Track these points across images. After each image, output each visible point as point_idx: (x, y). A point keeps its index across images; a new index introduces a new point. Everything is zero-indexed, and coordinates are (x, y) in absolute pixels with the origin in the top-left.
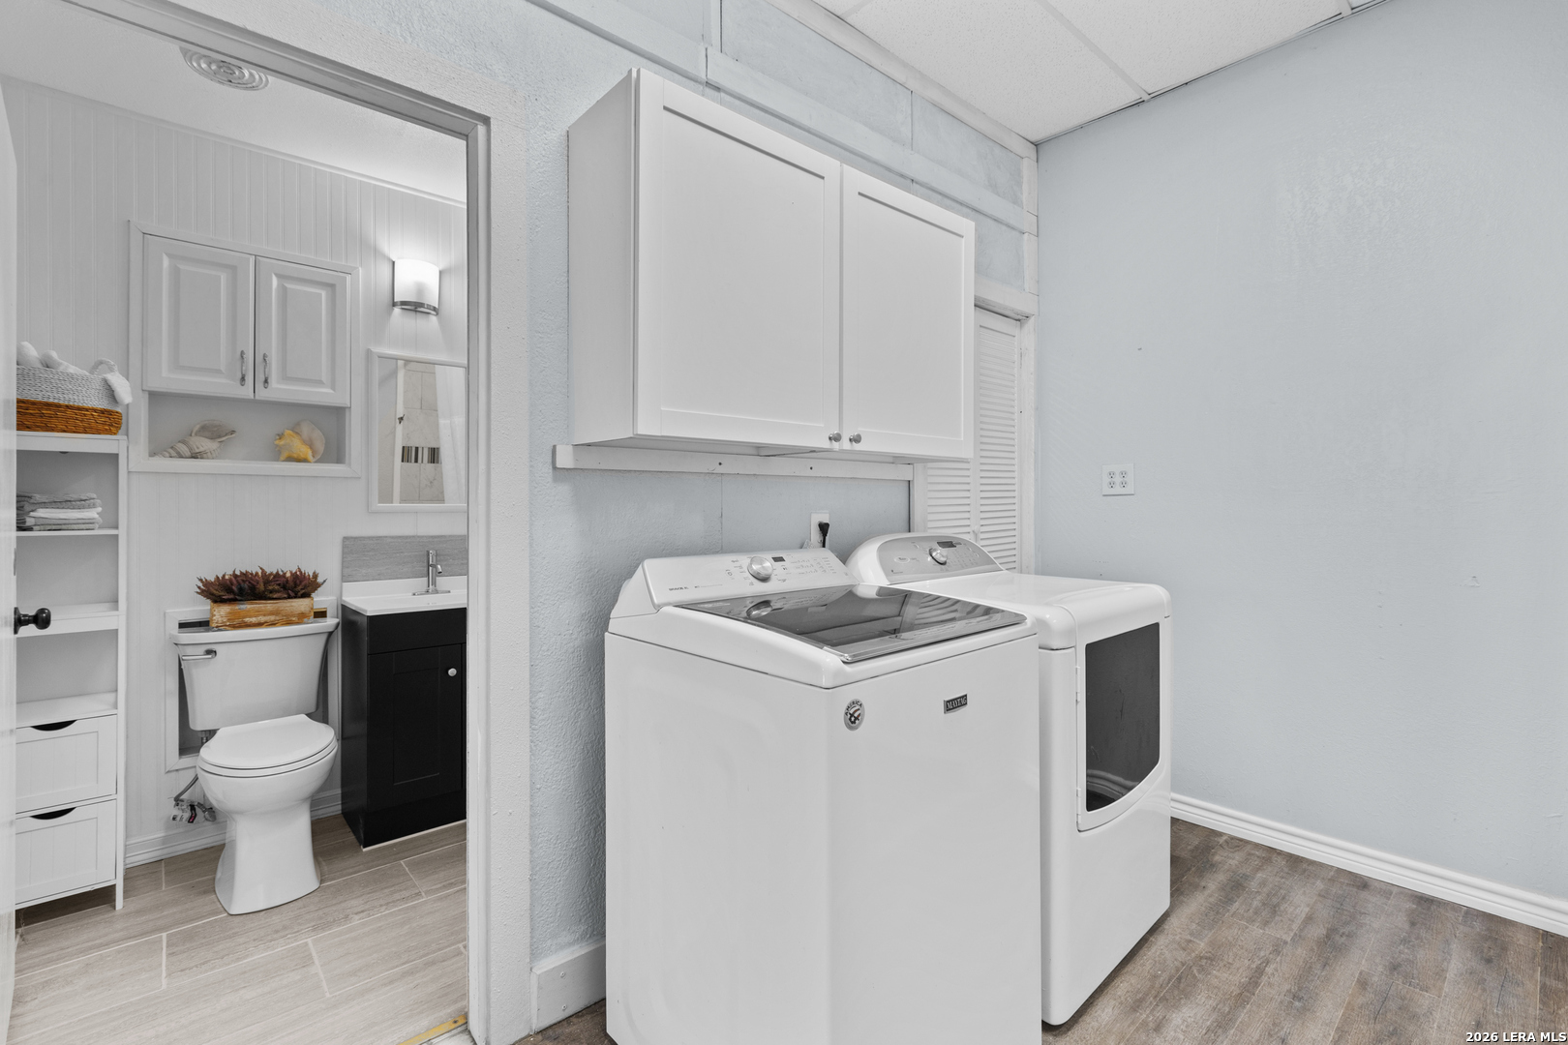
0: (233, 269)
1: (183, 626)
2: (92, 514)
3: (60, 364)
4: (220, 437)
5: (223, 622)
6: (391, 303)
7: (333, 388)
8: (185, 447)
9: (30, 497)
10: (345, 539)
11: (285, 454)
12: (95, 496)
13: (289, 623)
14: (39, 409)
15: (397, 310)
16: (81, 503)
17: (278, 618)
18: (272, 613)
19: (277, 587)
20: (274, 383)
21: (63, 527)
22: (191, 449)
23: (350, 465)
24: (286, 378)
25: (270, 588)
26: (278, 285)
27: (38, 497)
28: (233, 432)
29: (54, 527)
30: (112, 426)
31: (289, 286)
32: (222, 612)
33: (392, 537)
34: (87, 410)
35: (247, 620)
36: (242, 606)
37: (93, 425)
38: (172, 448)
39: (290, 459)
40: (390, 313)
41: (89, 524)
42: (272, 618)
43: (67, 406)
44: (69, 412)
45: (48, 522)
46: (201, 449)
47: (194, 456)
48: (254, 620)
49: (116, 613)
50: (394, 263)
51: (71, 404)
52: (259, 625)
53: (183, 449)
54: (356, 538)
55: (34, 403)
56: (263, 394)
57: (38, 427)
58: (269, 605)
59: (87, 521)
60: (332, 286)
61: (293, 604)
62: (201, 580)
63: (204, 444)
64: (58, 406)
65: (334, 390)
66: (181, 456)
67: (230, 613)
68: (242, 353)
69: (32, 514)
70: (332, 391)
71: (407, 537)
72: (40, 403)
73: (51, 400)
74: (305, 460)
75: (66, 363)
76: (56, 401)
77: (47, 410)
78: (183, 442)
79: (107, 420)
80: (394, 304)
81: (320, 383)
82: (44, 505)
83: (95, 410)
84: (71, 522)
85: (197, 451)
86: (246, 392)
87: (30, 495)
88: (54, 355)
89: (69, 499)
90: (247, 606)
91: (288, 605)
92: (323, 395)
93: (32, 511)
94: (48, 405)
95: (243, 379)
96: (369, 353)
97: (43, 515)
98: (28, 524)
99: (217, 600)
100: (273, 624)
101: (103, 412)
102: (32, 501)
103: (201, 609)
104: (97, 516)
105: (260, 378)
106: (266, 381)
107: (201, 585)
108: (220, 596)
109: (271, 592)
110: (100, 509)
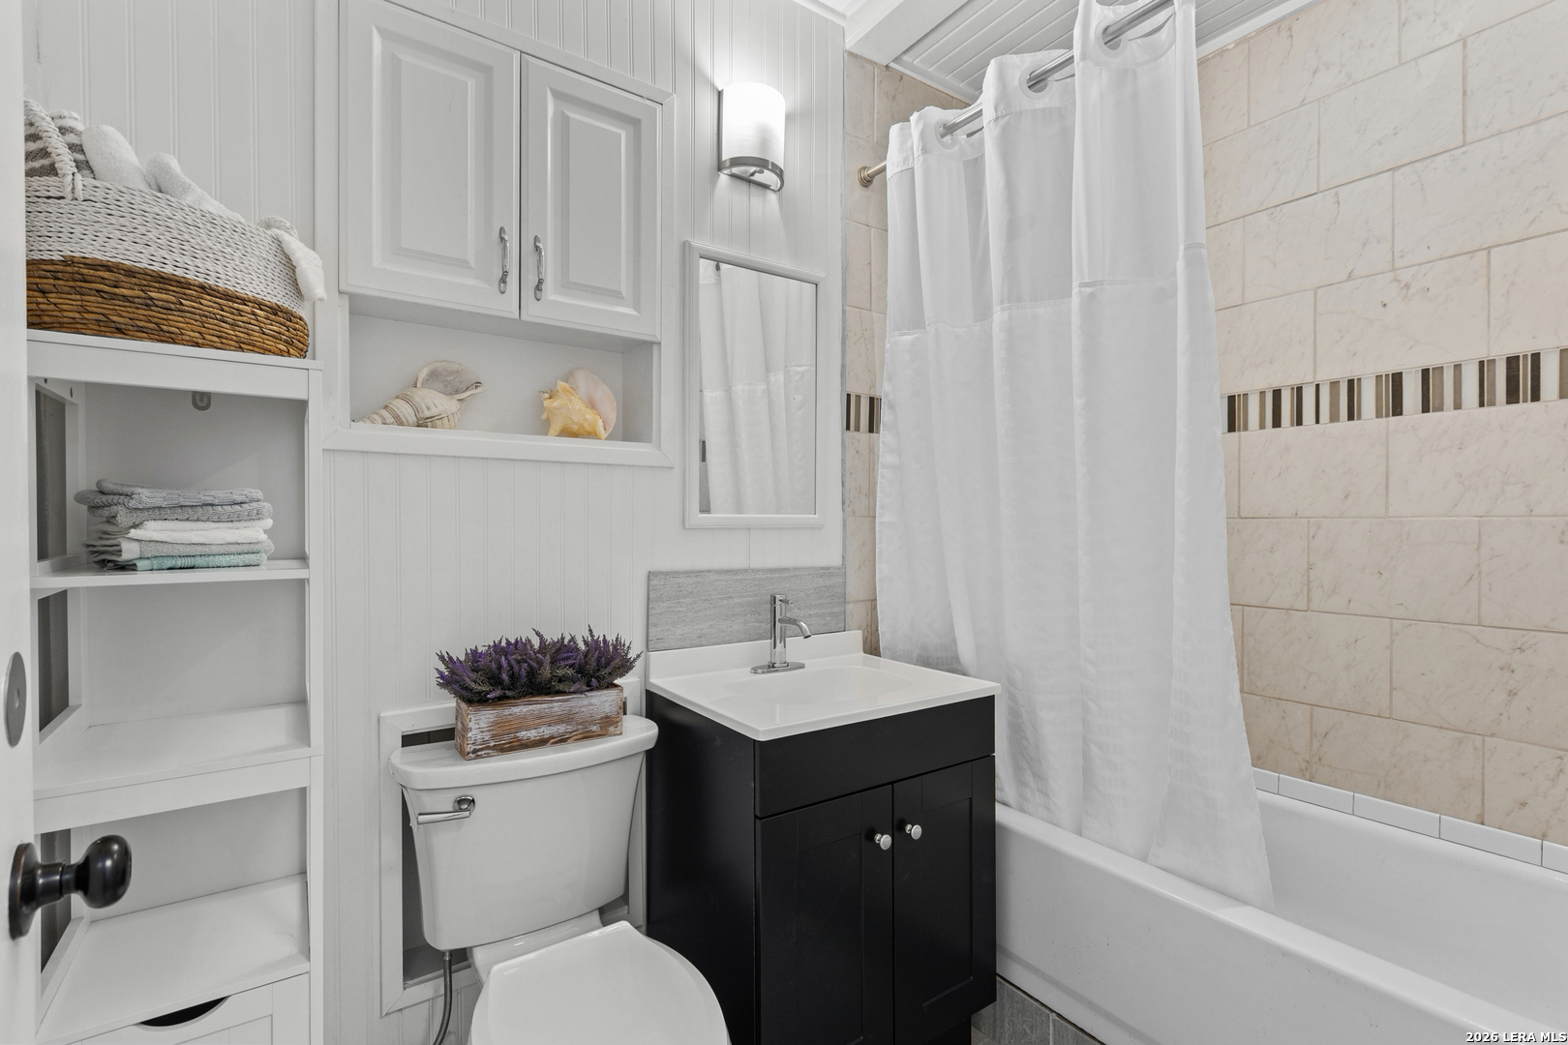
0: (485, 70)
1: (409, 740)
2: (255, 532)
3: (186, 189)
4: (457, 392)
5: (484, 742)
6: (715, 163)
7: (637, 306)
8: (407, 406)
9: (129, 496)
10: (650, 575)
11: (556, 426)
12: (260, 494)
13: (587, 736)
14: (143, 288)
15: (724, 178)
16: (235, 510)
17: (570, 728)
18: (561, 720)
19: (570, 672)
20: (550, 292)
21: (199, 561)
22: (416, 411)
23: (659, 446)
24: (568, 286)
25: (560, 672)
26: (555, 113)
27: (145, 496)
28: (478, 384)
29: (179, 562)
30: (291, 344)
31: (574, 115)
32: (480, 723)
33: (719, 572)
34: (244, 301)
35: (523, 734)
36: (516, 710)
37: (256, 337)
38: (386, 407)
39: (567, 433)
40: (714, 181)
41: (246, 555)
42: (561, 728)
43: (202, 287)
44: (207, 300)
45: (166, 550)
46: (434, 411)
47: (422, 423)
48: (532, 734)
49: (304, 751)
50: (720, 94)
51: (211, 282)
52: (542, 742)
53: (404, 409)
54: (667, 573)
55: (130, 273)
56: (534, 312)
57: (141, 330)
58: (556, 705)
59: (246, 548)
60: (634, 123)
61: (593, 701)
62: (442, 658)
63: (436, 402)
64: (184, 284)
65: (639, 312)
66: (399, 422)
67: (495, 723)
68: (502, 230)
69: (133, 533)
70: (636, 313)
71: (737, 572)
72: (145, 273)
73: (169, 270)
74: (592, 435)
75: (199, 190)
76: (179, 272)
77: (160, 290)
78: (407, 399)
79: (283, 329)
80: (720, 167)
81: (616, 296)
82: (158, 512)
83: (260, 305)
84: (215, 550)
85: (428, 414)
86: (505, 306)
87: (128, 490)
88: (174, 164)
89: (209, 500)
90: (521, 709)
91: (585, 702)
92: (619, 318)
93: (135, 526)
94: (163, 280)
95: (503, 280)
96: (685, 247)
97: (156, 536)
98: (126, 556)
99: (474, 699)
100: (562, 740)
101: (275, 310)
102: (132, 504)
103: (440, 708)
104: (263, 537)
105: (530, 280)
106: (538, 287)
107: (442, 668)
108: (479, 693)
109: (560, 681)
110: (269, 523)
